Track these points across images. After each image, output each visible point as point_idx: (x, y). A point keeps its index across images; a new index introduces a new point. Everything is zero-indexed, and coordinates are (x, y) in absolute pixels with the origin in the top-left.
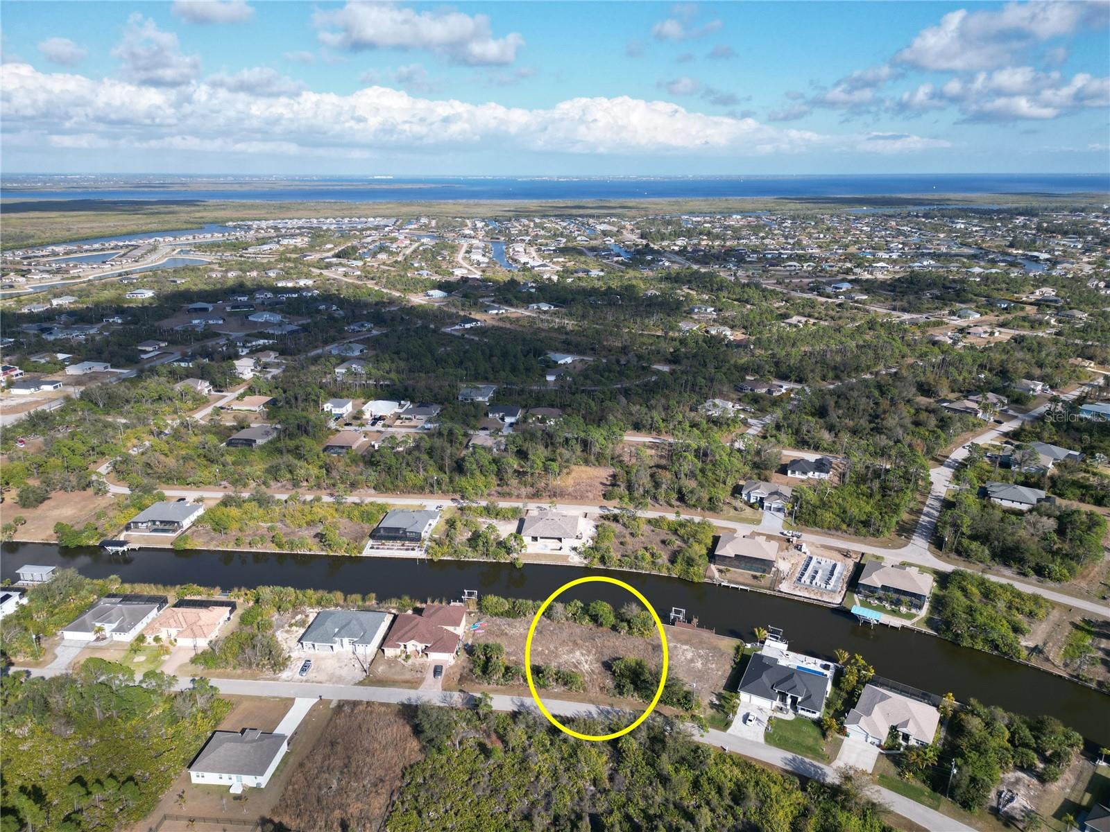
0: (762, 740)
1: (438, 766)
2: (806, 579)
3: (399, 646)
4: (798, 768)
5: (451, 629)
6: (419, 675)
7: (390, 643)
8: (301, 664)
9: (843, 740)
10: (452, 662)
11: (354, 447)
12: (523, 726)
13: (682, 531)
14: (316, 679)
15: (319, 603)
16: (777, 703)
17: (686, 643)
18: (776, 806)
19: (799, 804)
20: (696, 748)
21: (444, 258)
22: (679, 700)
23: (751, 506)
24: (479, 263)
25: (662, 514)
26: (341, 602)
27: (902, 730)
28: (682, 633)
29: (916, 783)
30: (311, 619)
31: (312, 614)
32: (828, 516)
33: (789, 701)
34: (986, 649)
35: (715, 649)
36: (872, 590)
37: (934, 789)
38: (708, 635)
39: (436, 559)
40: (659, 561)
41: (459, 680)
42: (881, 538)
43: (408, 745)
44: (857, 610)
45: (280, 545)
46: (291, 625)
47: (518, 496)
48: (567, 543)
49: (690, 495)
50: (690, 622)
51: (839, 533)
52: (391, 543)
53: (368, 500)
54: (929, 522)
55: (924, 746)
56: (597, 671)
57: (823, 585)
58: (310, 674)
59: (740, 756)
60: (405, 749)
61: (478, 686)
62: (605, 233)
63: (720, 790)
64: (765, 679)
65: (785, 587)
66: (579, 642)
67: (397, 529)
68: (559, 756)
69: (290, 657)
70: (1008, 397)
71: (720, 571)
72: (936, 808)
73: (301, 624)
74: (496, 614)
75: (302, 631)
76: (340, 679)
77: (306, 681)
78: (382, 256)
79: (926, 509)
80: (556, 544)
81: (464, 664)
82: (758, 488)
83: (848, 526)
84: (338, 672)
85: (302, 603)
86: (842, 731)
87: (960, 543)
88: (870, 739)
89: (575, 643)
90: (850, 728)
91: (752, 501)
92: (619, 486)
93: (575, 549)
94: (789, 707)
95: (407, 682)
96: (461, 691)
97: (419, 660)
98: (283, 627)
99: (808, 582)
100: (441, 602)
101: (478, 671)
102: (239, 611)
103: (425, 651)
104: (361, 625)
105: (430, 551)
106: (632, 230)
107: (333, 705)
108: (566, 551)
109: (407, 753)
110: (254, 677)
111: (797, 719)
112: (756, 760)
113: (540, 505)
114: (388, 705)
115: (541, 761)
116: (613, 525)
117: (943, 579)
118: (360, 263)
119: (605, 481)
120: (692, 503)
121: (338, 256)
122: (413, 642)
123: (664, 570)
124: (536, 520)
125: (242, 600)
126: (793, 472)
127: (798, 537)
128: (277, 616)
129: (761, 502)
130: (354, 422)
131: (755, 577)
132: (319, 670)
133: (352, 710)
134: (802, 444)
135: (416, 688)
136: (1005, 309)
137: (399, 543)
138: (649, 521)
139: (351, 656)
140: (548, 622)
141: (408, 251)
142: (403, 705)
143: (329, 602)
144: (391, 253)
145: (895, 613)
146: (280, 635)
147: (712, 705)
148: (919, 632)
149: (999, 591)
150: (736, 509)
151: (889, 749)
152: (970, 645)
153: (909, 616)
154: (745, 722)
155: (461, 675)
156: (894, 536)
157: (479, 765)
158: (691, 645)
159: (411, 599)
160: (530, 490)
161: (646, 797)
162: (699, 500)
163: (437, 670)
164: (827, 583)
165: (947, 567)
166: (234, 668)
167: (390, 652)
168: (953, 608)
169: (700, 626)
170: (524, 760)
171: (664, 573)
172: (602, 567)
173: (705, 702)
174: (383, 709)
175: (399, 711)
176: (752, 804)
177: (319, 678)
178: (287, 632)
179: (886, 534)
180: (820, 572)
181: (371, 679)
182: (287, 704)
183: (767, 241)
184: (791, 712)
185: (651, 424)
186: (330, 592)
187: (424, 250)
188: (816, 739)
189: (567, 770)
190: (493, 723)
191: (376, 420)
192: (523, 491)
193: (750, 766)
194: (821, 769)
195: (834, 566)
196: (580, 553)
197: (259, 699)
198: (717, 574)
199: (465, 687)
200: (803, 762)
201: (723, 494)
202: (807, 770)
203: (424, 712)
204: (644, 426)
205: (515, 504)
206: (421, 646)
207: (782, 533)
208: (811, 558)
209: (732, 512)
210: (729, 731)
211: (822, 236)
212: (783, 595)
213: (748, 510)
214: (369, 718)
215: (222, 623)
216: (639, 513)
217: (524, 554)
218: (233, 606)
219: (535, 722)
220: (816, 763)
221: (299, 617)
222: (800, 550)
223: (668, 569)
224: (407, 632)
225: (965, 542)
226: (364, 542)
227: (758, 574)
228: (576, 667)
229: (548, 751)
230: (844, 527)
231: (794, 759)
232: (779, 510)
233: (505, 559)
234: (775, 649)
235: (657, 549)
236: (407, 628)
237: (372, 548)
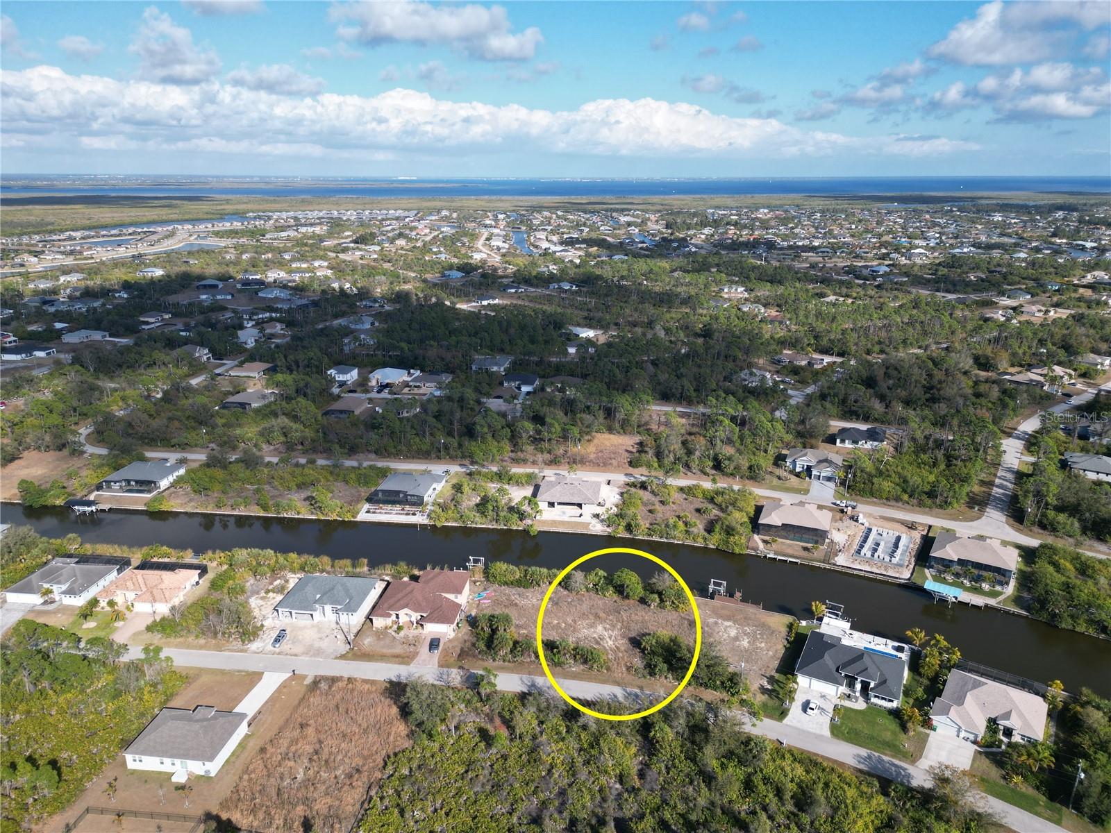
0: (826, 732)
1: (428, 755)
2: (866, 550)
3: (390, 615)
4: (875, 768)
5: (451, 597)
6: (412, 649)
7: (380, 611)
8: (274, 635)
9: (928, 735)
10: (452, 635)
11: (357, 412)
12: (533, 709)
13: (719, 499)
14: (289, 652)
15: (302, 569)
16: (843, 689)
17: (728, 618)
18: (853, 815)
19: (881, 812)
20: (748, 741)
21: (464, 244)
22: (723, 683)
23: (798, 475)
24: (499, 249)
25: (695, 482)
26: (328, 568)
27: (1004, 723)
28: (723, 608)
29: (1027, 789)
30: (291, 585)
31: (293, 579)
32: (887, 485)
33: (858, 686)
34: (1091, 632)
35: (763, 626)
36: (946, 564)
37: (1052, 797)
38: (753, 611)
39: (439, 524)
40: (694, 530)
41: (459, 655)
42: (949, 511)
43: (394, 729)
44: (930, 585)
45: (265, 508)
46: (268, 592)
47: (534, 463)
48: (588, 510)
49: (727, 462)
50: (732, 596)
51: (900, 504)
52: (389, 507)
53: (366, 464)
54: (1003, 494)
55: (1033, 743)
56: (623, 648)
57: (887, 558)
58: (285, 646)
59: (802, 752)
60: (389, 734)
61: (481, 662)
62: (629, 224)
63: (779, 793)
64: (829, 660)
65: (841, 560)
66: (602, 615)
67: (398, 493)
68: (577, 746)
69: (262, 626)
70: (1075, 370)
71: (765, 542)
72: (1058, 822)
73: (280, 590)
74: (506, 583)
75: (280, 597)
76: (318, 652)
77: (279, 654)
78: (401, 242)
79: (997, 481)
80: (574, 510)
81: (466, 638)
82: (805, 455)
83: (910, 496)
84: (317, 645)
85: (282, 568)
86: (927, 723)
87: (1044, 515)
88: (963, 734)
89: (597, 616)
90: (936, 719)
91: (798, 469)
92: (646, 452)
93: (597, 516)
94: (858, 694)
95: (397, 656)
96: (461, 667)
97: (414, 632)
98: (258, 593)
99: (869, 554)
100: (442, 569)
101: (482, 645)
102: (210, 575)
103: (420, 623)
104: (347, 591)
105: (433, 515)
106: (657, 221)
107: (308, 681)
108: (587, 518)
109: (391, 738)
110: (219, 648)
111: (869, 708)
112: (822, 757)
113: (558, 472)
114: (373, 682)
115: (555, 752)
116: (641, 492)
117: (1028, 555)
118: (377, 248)
119: (631, 449)
120: (729, 471)
121: (356, 242)
122: (406, 610)
123: (700, 540)
124: (552, 484)
125: (215, 564)
126: (843, 441)
127: (853, 508)
128: (252, 581)
129: (809, 470)
130: (359, 390)
131: (806, 549)
132: (295, 641)
133: (330, 687)
134: (849, 414)
135: (408, 664)
136: (1058, 291)
137: (398, 508)
138: (681, 489)
139: (334, 626)
140: (566, 592)
141: (428, 239)
142: (391, 682)
143: (314, 568)
144: (409, 239)
145: (977, 591)
146: (254, 602)
147: (763, 690)
148: (1007, 612)
149: (1097, 566)
150: (779, 478)
151: (987, 747)
152: (1070, 627)
153: (994, 594)
154: (805, 711)
155: (462, 650)
156: (964, 508)
157: (477, 755)
158: (735, 622)
159: (408, 565)
160: (547, 456)
161: (686, 799)
162: (737, 468)
163: (434, 644)
164: (892, 555)
165: (1034, 543)
166: (197, 637)
167: (379, 622)
168: (1047, 585)
169: (744, 600)
170: (534, 750)
171: (700, 543)
172: (628, 536)
173: (755, 686)
174: (367, 687)
175: (386, 689)
176: (822, 811)
177: (294, 650)
178: (263, 598)
179: (956, 505)
180: (882, 544)
181: (355, 652)
182: (253, 678)
183: (797, 231)
184: (861, 700)
185: (682, 393)
187: (444, 238)
188: (894, 733)
189: (587, 763)
190: (497, 706)
191: (382, 387)
192: (540, 457)
193: (816, 764)
194: (905, 769)
195: (898, 538)
196: (602, 521)
197: (222, 672)
198: (761, 545)
199: (465, 663)
200: (880, 760)
201: (765, 462)
202: (886, 770)
203: (414, 689)
204: (673, 395)
205: (529, 470)
206: (415, 616)
207: (835, 504)
208: (870, 530)
209: (775, 481)
210: (786, 721)
211: (853, 227)
212: (840, 569)
213: (794, 479)
214: (349, 696)
215: (188, 587)
216: (670, 481)
217: (539, 521)
218: (203, 570)
219: (549, 705)
220: (897, 762)
221: (277, 582)
222: (857, 521)
223: (705, 539)
224: (399, 600)
225: (1051, 514)
226: (359, 506)
227: (809, 545)
228: (598, 643)
229: (563, 739)
230: (906, 497)
231: (869, 757)
232: (829, 479)
233: (517, 525)
234: (834, 627)
235: (692, 517)
236: (400, 596)
237: (368, 512)
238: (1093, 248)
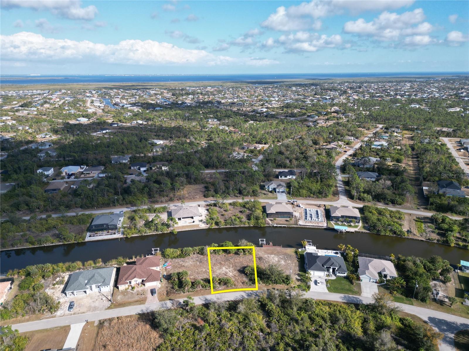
0: (327, 291)
1: (174, 343)
2: (308, 217)
3: (127, 283)
4: (349, 300)
5: (154, 268)
6: (143, 296)
7: (122, 282)
8: (68, 305)
9: (360, 283)
10: (160, 286)
11: (62, 189)
12: (213, 310)
13: (247, 206)
14: (79, 312)
15: (68, 269)
16: (326, 273)
17: (272, 254)
18: (353, 321)
19: (361, 317)
20: (306, 301)
21: (81, 105)
22: (283, 281)
23: (271, 192)
24: (99, 107)
25: (235, 200)
26: (82, 267)
27: (383, 273)
28: (268, 250)
29: (399, 295)
30: (66, 279)
31: (66, 276)
32: (304, 192)
33: (331, 270)
34: (391, 234)
35: (285, 254)
36: (337, 218)
37: (407, 297)
38: (279, 249)
39: (129, 236)
40: (242, 220)
41: (167, 294)
42: (328, 198)
43: (152, 335)
44: (336, 227)
45: (32, 243)
46: (54, 285)
47: (162, 202)
48: (196, 219)
49: (244, 190)
50: (269, 244)
51: (311, 198)
52: (101, 232)
53: (80, 213)
54: (342, 190)
55: (395, 278)
56: (237, 275)
57: (317, 219)
58: (75, 309)
59: (325, 301)
60: (150, 339)
61: (178, 295)
62: (156, 94)
63: (323, 318)
64: (319, 263)
65: (301, 223)
66: (223, 263)
67: (103, 225)
68: (237, 321)
69: (59, 302)
70: (344, 142)
71: (271, 220)
72: (412, 305)
73: (61, 282)
74: (174, 257)
75: (62, 286)
76: (95, 309)
77: (74, 314)
78: (46, 106)
79: (338, 185)
80: (191, 220)
81: (167, 285)
82: (272, 184)
83: (314, 194)
84: (93, 305)
85: (58, 271)
86: (358, 279)
87: (360, 195)
88: (371, 280)
89: (220, 263)
90: (361, 277)
91: (270, 190)
92: (210, 191)
93: (201, 221)
94: (331, 274)
95: (137, 301)
96: (170, 300)
97: (141, 288)
98: (49, 286)
99: (310, 219)
100: (141, 257)
101: (176, 287)
102: (16, 283)
103: (143, 283)
104: (101, 276)
105: (125, 233)
106: (167, 93)
107: (96, 324)
108: (197, 222)
109: (152, 340)
110: (38, 319)
111: (337, 278)
112: (333, 301)
113: (175, 204)
114: (131, 316)
115: (230, 326)
116: (215, 208)
117: (361, 210)
118: (35, 109)
119: (202, 190)
120: (245, 194)
121: (22, 106)
122: (135, 279)
123: (247, 224)
124: (177, 211)
125: (16, 276)
126: (281, 177)
127: (296, 202)
128: (43, 281)
129: (275, 189)
130: (57, 178)
131: (287, 221)
132: (80, 306)
133: (110, 324)
134: (279, 166)
135: (144, 304)
136: (325, 114)
137: (105, 232)
138: (230, 204)
139: (99, 294)
140: (202, 256)
141: (60, 103)
142: (139, 314)
143: (74, 268)
144: (51, 104)
145: (350, 226)
146: (49, 292)
147: (298, 280)
148: (362, 232)
149: (384, 211)
150: (264, 194)
151: (381, 283)
152: (384, 234)
153: (356, 227)
154: (316, 284)
155: (167, 291)
156: (332, 197)
157: (197, 337)
158: (275, 254)
159: (123, 258)
160: (166, 198)
162: (248, 192)
163: (153, 292)
164: (318, 217)
165: (361, 206)
166: (23, 316)
167: (122, 287)
168: (372, 220)
169: (274, 245)
170: (221, 328)
171: (247, 225)
172: (217, 227)
173: (294, 279)
174: (129, 319)
175: (139, 318)
176: (342, 322)
177: (82, 311)
178: (52, 288)
179: (330, 196)
180: (313, 215)
181: (114, 304)
182: (66, 330)
183: (226, 95)
184: (333, 275)
185: (213, 164)
186: (73, 262)
187: (68, 103)
188: (349, 285)
189: (245, 327)
190: (196, 312)
191: (69, 176)
192: (163, 199)
193: (331, 304)
194: (358, 298)
195: (317, 211)
196: (204, 222)
197: (46, 330)
198: (270, 222)
199: (172, 297)
200: (349, 297)
201: (257, 188)
202: (353, 300)
204: (210, 166)
205: (163, 205)
206: (140, 281)
207: (289, 201)
208: (306, 210)
209: (263, 196)
210: (311, 290)
211: (246, 93)
212: (302, 226)
213: (270, 194)
214: (121, 326)
215: (6, 291)
216: (225, 201)
217: (176, 227)
218: (12, 281)
219: (219, 307)
220: (355, 296)
221: (58, 279)
222: (300, 207)
224: (130, 275)
225: (362, 194)
226: (84, 234)
227: (288, 219)
228: (226, 275)
229: (231, 320)
230: (312, 195)
231: (345, 297)
232: (283, 192)
233: (167, 231)
234: (311, 249)
235: (239, 215)
236: (130, 273)
237: (90, 236)
238: (329, 99)
